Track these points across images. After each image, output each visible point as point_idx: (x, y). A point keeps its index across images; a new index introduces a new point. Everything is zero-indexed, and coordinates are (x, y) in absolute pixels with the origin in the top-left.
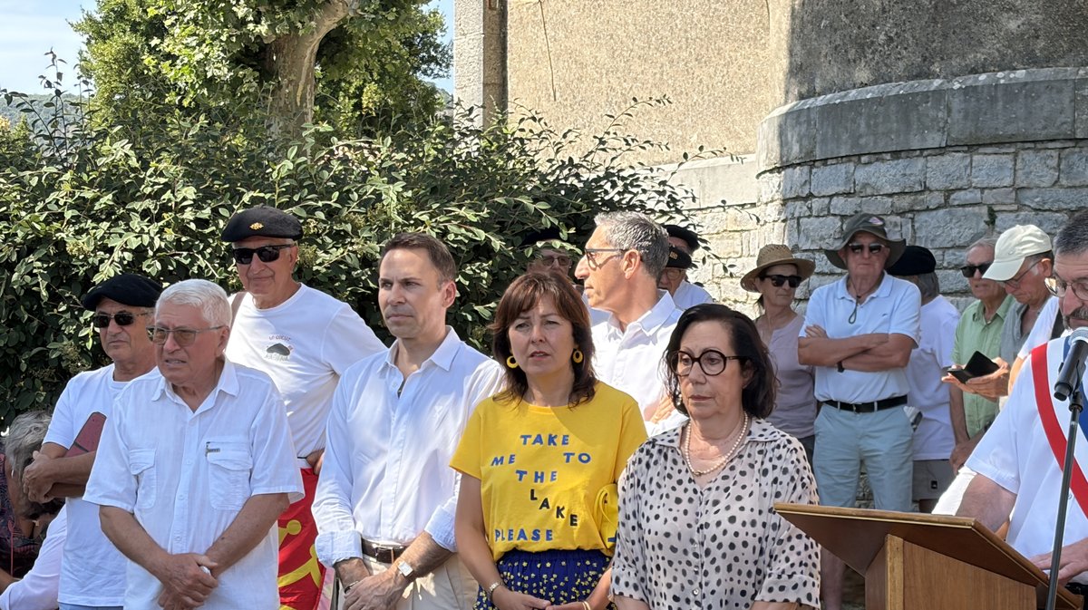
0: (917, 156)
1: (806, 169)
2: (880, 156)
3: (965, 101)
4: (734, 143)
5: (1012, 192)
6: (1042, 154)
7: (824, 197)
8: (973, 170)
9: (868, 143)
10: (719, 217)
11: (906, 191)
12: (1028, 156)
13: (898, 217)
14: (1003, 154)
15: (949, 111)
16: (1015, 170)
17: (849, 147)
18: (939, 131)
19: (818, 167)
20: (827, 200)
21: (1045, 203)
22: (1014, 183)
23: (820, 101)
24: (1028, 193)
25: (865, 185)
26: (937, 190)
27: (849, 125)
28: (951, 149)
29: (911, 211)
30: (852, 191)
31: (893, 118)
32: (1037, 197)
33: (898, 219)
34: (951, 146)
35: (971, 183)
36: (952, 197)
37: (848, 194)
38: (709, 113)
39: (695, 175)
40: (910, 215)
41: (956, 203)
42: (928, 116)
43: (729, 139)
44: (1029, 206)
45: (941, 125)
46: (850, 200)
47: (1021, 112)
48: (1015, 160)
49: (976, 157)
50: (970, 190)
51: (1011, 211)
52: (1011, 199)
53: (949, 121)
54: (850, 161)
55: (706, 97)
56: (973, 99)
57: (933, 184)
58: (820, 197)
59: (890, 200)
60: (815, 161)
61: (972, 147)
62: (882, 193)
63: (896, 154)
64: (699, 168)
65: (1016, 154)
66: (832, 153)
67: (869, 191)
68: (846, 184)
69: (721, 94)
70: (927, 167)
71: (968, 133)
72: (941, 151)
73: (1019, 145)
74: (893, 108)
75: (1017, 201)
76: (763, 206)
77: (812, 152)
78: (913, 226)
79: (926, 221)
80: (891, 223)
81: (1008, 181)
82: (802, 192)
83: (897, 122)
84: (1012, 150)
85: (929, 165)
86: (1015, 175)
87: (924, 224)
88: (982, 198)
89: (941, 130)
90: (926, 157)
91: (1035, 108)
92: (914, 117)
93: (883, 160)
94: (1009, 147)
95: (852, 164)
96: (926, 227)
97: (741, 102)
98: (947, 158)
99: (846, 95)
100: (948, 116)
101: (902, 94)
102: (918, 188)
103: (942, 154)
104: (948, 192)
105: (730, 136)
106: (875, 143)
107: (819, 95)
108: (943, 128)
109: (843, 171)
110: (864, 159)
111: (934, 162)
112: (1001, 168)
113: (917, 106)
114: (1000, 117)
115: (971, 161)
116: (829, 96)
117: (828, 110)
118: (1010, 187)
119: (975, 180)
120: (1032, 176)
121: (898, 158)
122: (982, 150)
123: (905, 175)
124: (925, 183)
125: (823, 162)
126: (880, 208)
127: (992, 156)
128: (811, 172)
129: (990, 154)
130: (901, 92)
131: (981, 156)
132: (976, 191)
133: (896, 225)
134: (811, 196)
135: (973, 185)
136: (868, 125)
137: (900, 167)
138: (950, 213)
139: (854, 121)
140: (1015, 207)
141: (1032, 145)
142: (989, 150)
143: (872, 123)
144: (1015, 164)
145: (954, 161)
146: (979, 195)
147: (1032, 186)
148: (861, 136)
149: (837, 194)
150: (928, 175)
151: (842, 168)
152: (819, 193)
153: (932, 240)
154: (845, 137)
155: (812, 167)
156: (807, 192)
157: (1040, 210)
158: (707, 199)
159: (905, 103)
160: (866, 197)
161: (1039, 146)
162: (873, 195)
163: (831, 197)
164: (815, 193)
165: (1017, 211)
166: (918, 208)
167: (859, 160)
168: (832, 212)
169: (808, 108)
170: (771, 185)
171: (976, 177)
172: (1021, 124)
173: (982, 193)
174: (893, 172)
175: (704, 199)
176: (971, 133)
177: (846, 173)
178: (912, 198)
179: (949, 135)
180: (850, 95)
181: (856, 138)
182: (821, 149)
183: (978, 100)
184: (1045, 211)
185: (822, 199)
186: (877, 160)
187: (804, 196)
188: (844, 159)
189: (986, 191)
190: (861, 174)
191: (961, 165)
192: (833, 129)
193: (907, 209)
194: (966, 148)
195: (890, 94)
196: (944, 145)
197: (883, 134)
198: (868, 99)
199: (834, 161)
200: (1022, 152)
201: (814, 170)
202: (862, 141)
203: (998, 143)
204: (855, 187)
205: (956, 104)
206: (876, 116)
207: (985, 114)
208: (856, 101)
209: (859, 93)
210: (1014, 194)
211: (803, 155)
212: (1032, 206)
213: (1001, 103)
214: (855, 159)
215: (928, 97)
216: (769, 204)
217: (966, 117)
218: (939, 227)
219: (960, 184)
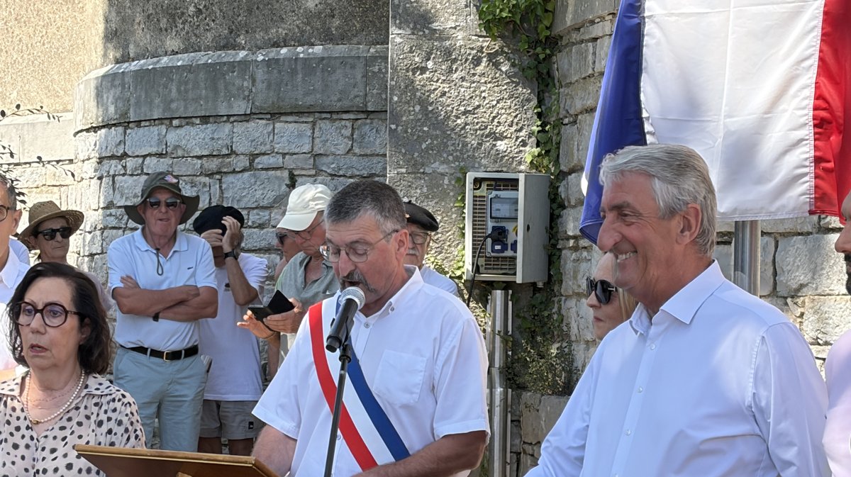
0: (224, 122)
1: (120, 129)
2: (190, 121)
3: (268, 72)
4: (53, 101)
5: (310, 158)
6: (337, 124)
7: (137, 156)
8: (276, 137)
9: (178, 108)
10: (39, 171)
11: (214, 153)
12: (325, 125)
13: (207, 178)
14: (303, 122)
15: (254, 81)
16: (313, 138)
17: (161, 110)
18: (244, 99)
19: (132, 129)
20: (140, 160)
21: (340, 169)
22: (312, 150)
23: (134, 66)
24: (325, 160)
25: (176, 147)
26: (242, 154)
27: (161, 90)
28: (255, 116)
29: (219, 173)
30: (164, 152)
31: (202, 85)
32: (333, 163)
33: (207, 180)
34: (255, 114)
35: (274, 148)
36: (256, 161)
37: (160, 155)
38: (29, 72)
39: (15, 130)
40: (218, 177)
41: (260, 167)
42: (234, 84)
43: (48, 97)
44: (326, 172)
45: (246, 93)
46: (162, 160)
47: (319, 85)
48: (314, 129)
49: (278, 125)
50: (274, 155)
51: (310, 176)
52: (310, 165)
53: (254, 90)
54: (162, 124)
55: (25, 56)
56: (275, 71)
57: (239, 148)
58: (134, 157)
59: (199, 161)
60: (129, 123)
61: (274, 115)
62: (191, 155)
63: (205, 119)
64: (19, 124)
65: (314, 123)
66: (146, 115)
67: (180, 153)
68: (158, 145)
69: (40, 54)
70: (233, 133)
71: (271, 102)
72: (246, 117)
73: (317, 115)
74: (202, 75)
75: (315, 166)
76: (80, 164)
77: (126, 114)
78: (220, 187)
79: (233, 183)
80: (200, 183)
81: (307, 148)
82: (117, 152)
83: (206, 89)
84: (311, 119)
85: (235, 130)
86: (313, 142)
87: (231, 186)
88: (283, 163)
89: (247, 98)
90: (233, 122)
91: (331, 82)
92: (221, 86)
93: (193, 124)
94: (308, 117)
95: (164, 127)
96: (233, 188)
97: (59, 62)
98: (252, 125)
99: (158, 62)
100: (253, 86)
101: (210, 63)
102: (225, 151)
103: (247, 121)
104: (253, 157)
105: (49, 95)
106: (186, 108)
107: (133, 60)
108: (249, 96)
109: (156, 132)
110: (175, 122)
111: (239, 128)
112: (300, 136)
113: (224, 75)
114: (299, 88)
115: (274, 128)
116: (142, 62)
117: (141, 74)
118: (309, 153)
119: (277, 146)
120: (328, 144)
121: (207, 123)
122: (283, 118)
123: (213, 139)
124: (231, 147)
125: (136, 124)
126: (190, 169)
127: (293, 124)
128: (125, 133)
129: (290, 122)
130: (210, 61)
131: (283, 124)
132: (278, 156)
133: (205, 185)
134: (125, 155)
135: (276, 150)
136: (179, 91)
137: (208, 131)
138: (254, 176)
139: (166, 87)
140: (313, 172)
141: (328, 116)
142: (290, 118)
143: (182, 88)
144: (313, 133)
145: (258, 128)
146: (281, 159)
147: (328, 153)
148: (172, 101)
149: (150, 155)
150: (234, 140)
151: (155, 130)
152: (133, 153)
153: (238, 201)
154: (157, 101)
155: (126, 128)
156: (121, 151)
157: (335, 175)
158: (26, 154)
159: (213, 71)
160: (178, 158)
161: (335, 116)
162: (183, 157)
163: (145, 157)
164: (130, 153)
165: (314, 176)
166: (225, 170)
167: (171, 123)
168: (145, 171)
169: (123, 72)
170: (88, 144)
171: (278, 143)
172: (318, 96)
173: (284, 158)
174: (202, 135)
175: (23, 154)
176: (273, 103)
177: (159, 135)
178: (220, 160)
179: (253, 103)
180: (162, 62)
181: (167, 103)
182: (135, 111)
183: (280, 72)
184: (340, 176)
185: (136, 159)
186: (187, 124)
187: (119, 155)
188: (157, 122)
189: (287, 157)
190: (173, 137)
191: (265, 132)
192: (146, 92)
193: (215, 170)
194: (269, 116)
195: (199, 63)
196: (248, 112)
197: (193, 100)
198: (179, 66)
199: (147, 124)
200: (320, 122)
201: (128, 131)
202: (174, 106)
203: (298, 112)
204: (166, 148)
205: (260, 74)
206: (186, 83)
207: (287, 85)
208: (167, 67)
209: (170, 60)
210: (312, 160)
211: (118, 116)
212: (328, 171)
213: (300, 76)
214: (167, 122)
215: (235, 67)
216: (86, 162)
217: (269, 87)
218: (244, 189)
219: (263, 149)
